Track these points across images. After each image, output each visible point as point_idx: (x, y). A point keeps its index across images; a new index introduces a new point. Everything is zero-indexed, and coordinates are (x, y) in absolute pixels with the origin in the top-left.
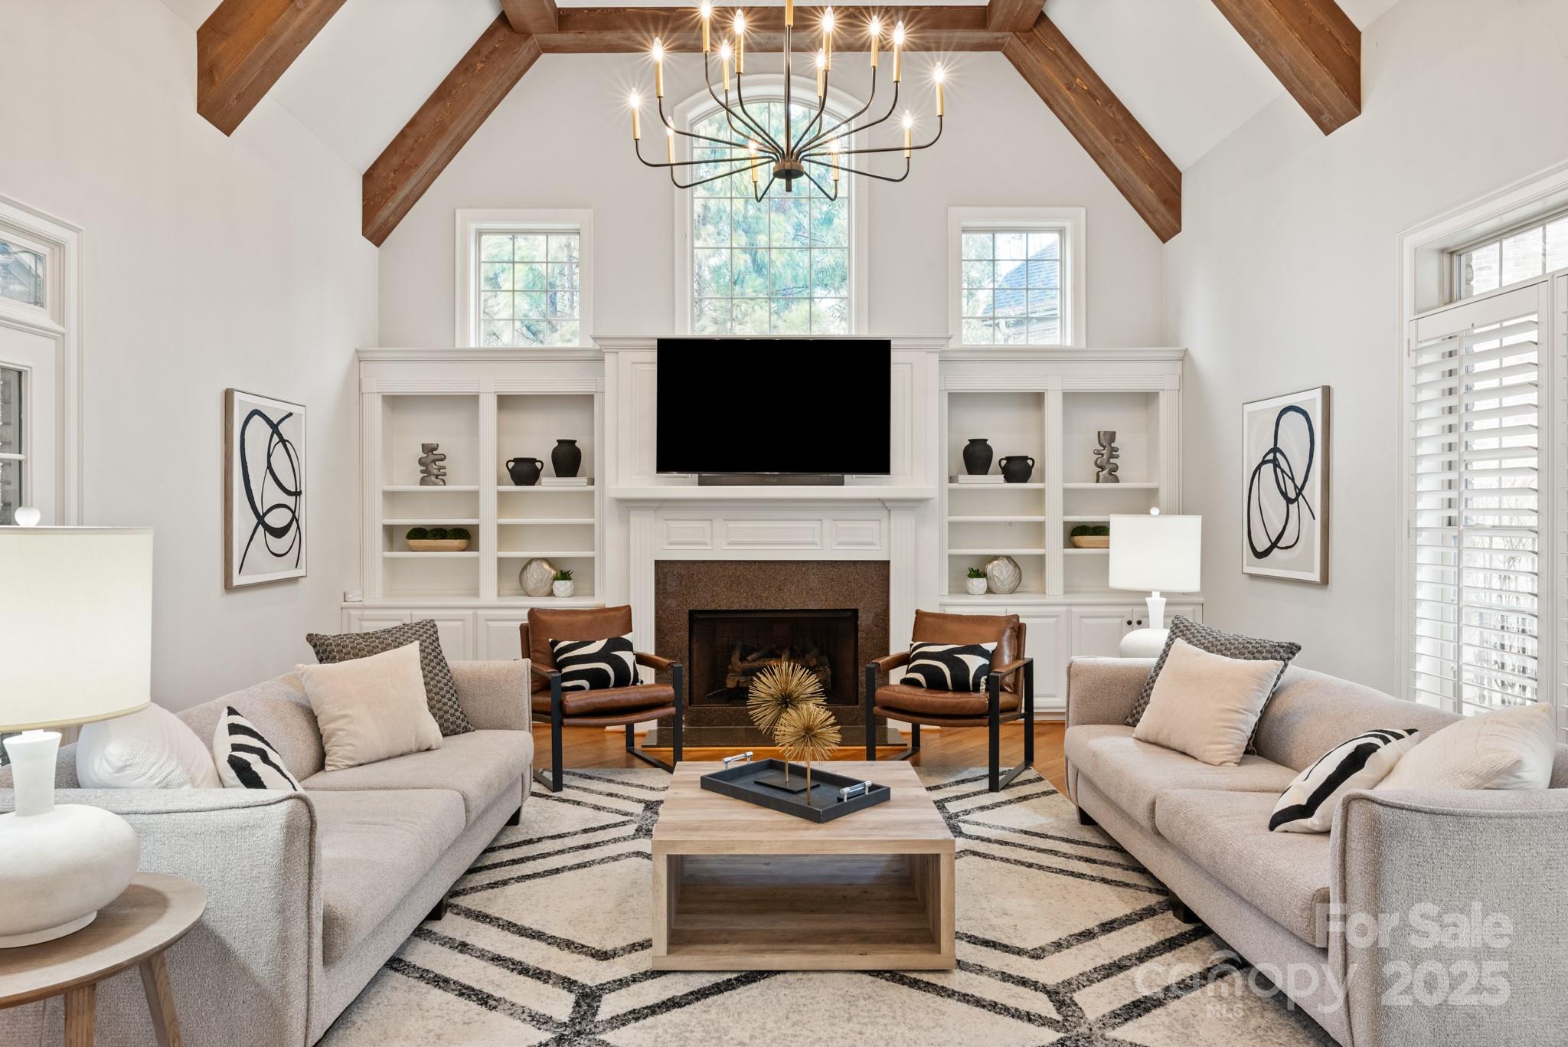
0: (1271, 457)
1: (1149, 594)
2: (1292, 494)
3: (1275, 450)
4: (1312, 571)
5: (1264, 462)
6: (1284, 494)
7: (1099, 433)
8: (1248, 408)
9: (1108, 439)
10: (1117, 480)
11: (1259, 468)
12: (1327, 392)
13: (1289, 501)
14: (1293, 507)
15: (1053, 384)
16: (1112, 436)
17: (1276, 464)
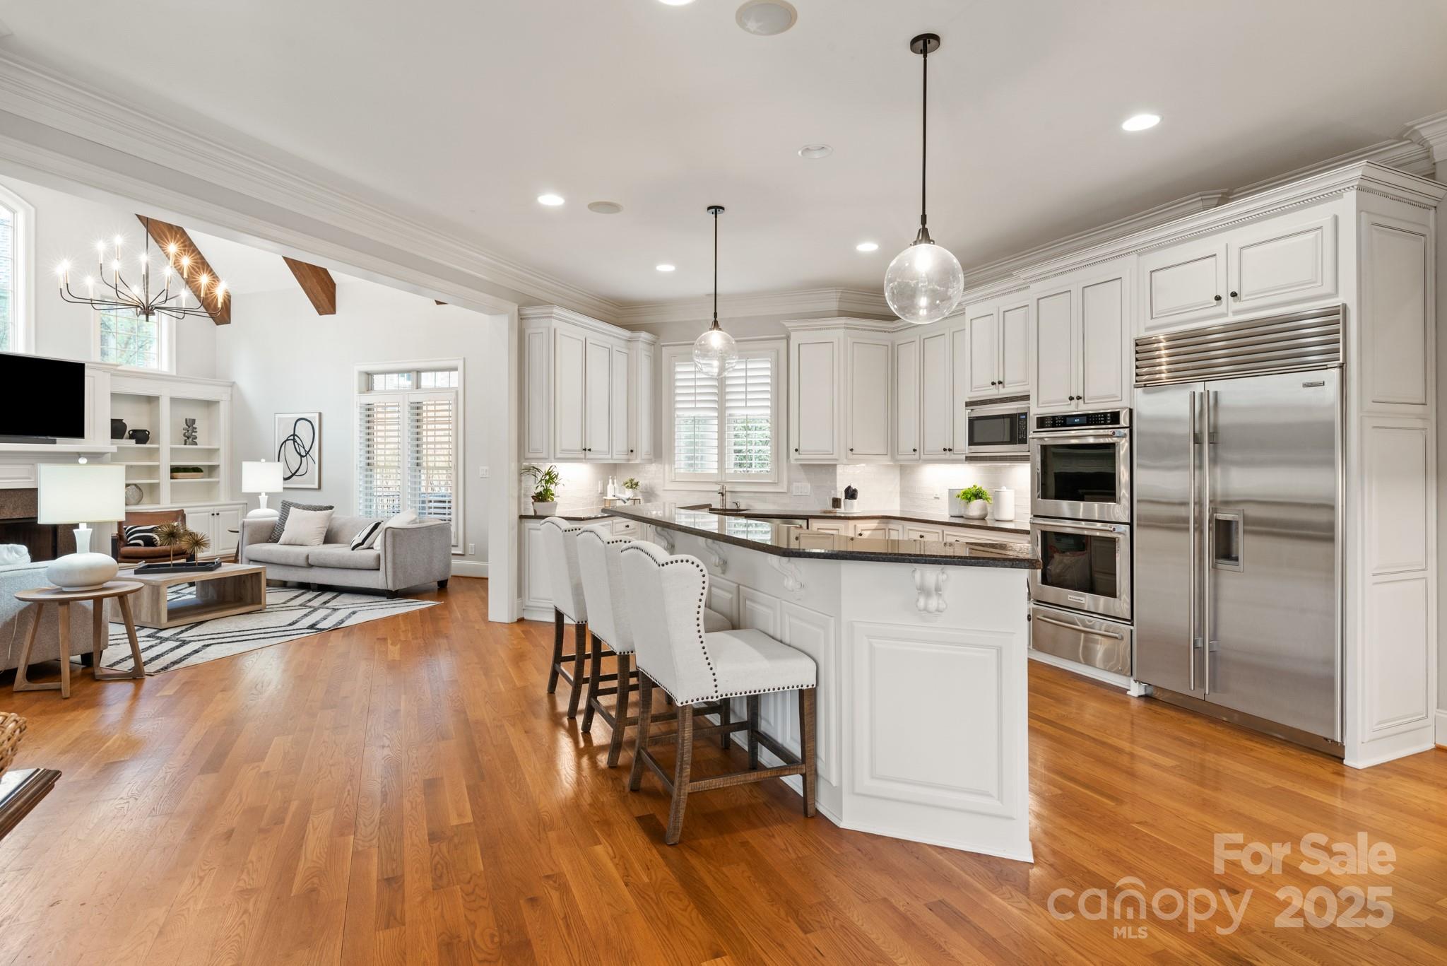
0: (292, 438)
1: (260, 494)
2: (303, 454)
3: (294, 435)
4: (314, 484)
5: (288, 440)
6: (300, 454)
7: (186, 420)
8: (277, 416)
9: (190, 424)
10: (196, 444)
11: (285, 442)
12: (320, 414)
13: (302, 456)
14: (304, 459)
15: (165, 393)
16: (194, 421)
17: (294, 441)
